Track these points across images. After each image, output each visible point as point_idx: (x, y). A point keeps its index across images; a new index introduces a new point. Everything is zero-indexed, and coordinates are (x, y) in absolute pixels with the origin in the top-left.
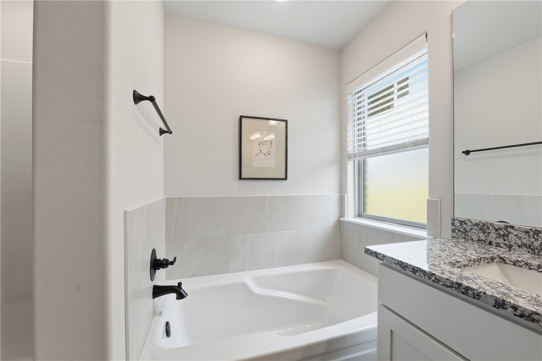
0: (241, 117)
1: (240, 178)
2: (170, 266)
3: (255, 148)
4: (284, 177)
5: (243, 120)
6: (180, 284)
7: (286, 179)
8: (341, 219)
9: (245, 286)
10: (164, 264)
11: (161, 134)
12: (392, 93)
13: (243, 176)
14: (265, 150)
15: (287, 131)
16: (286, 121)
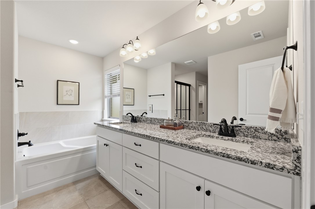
0: (58, 81)
1: (57, 104)
2: (25, 135)
3: (65, 93)
4: (78, 104)
5: (59, 81)
6: (30, 141)
7: (79, 104)
8: (103, 119)
9: (60, 145)
10: (23, 135)
11: (18, 87)
12: (116, 78)
13: (58, 104)
14: (69, 93)
15: (79, 86)
16: (79, 83)
